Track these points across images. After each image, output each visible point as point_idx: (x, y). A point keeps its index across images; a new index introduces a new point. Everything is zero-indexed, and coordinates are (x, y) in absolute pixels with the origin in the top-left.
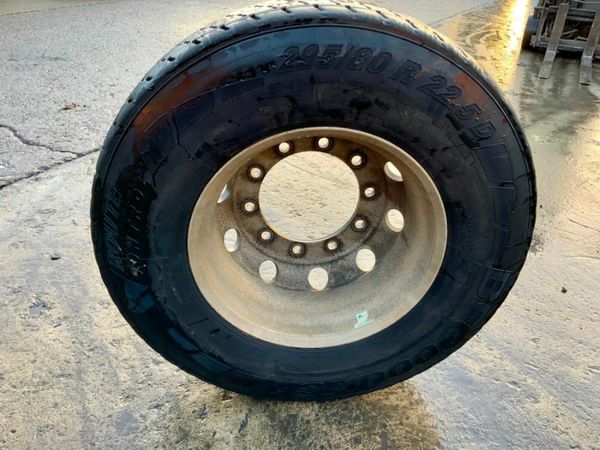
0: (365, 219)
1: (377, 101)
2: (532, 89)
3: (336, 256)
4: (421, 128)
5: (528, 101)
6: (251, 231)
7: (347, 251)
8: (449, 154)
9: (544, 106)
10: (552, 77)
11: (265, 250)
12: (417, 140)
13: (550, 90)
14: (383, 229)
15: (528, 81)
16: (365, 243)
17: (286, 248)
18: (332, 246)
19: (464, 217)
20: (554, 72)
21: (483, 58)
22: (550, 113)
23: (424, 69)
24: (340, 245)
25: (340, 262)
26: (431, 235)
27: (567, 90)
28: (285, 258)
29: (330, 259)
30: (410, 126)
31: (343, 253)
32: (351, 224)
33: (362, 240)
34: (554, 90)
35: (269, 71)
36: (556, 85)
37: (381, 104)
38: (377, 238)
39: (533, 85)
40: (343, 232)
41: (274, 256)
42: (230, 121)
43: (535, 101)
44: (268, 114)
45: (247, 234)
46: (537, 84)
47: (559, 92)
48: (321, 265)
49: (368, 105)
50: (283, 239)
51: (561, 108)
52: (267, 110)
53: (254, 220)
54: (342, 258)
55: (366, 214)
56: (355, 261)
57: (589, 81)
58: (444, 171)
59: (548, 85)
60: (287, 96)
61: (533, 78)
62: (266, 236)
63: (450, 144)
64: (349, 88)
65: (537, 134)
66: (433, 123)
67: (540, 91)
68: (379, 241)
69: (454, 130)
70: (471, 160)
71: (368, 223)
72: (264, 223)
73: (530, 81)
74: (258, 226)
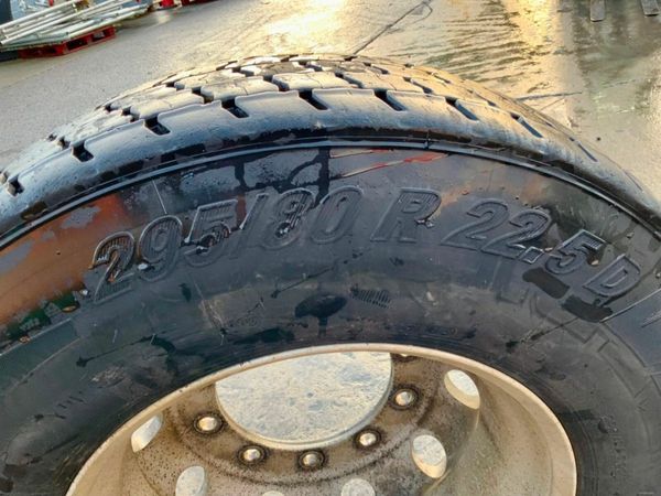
0: (411, 388)
1: (355, 292)
2: (588, 39)
3: (378, 453)
4: (473, 313)
5: (588, 57)
6: (223, 456)
7: (396, 441)
8: (548, 343)
9: (610, 60)
10: (609, 17)
11: (258, 476)
12: (470, 335)
13: (611, 35)
14: (445, 401)
15: (580, 31)
16: (421, 423)
17: (292, 462)
18: (367, 440)
19: (605, 431)
20: (608, 9)
21: (515, 14)
22: (623, 67)
23: (447, 198)
24: (381, 437)
25: (388, 463)
26: (540, 451)
27: (632, 29)
28: (295, 477)
29: (370, 458)
30: (448, 317)
31: (390, 446)
32: (390, 402)
33: (415, 420)
34: (617, 33)
35: (78, 305)
36: (616, 25)
37: (368, 296)
38: (439, 416)
39: (587, 34)
40: (380, 415)
41: (275, 480)
42: (39, 417)
43: (597, 56)
44: (117, 381)
45: (218, 462)
46: (592, 31)
47: (624, 35)
48: (358, 472)
49: (339, 303)
50: (282, 453)
51: (634, 57)
52: (111, 375)
53: (223, 439)
54: (389, 454)
55: (410, 382)
56: (411, 458)
57: (656, 10)
58: (543, 370)
59: (607, 29)
60: (144, 340)
61: (585, 25)
62: (250, 454)
63: (545, 325)
64: (282, 286)
65: (615, 103)
66: (499, 298)
67: (599, 39)
68: (444, 420)
69: (550, 299)
70: (598, 341)
71: (417, 393)
72: (242, 439)
73: (582, 29)
74: (234, 446)
